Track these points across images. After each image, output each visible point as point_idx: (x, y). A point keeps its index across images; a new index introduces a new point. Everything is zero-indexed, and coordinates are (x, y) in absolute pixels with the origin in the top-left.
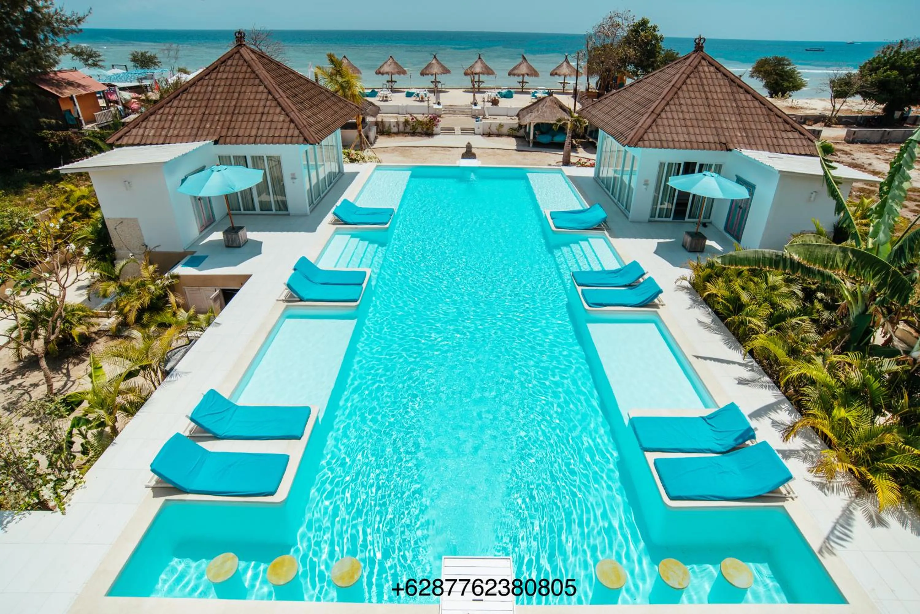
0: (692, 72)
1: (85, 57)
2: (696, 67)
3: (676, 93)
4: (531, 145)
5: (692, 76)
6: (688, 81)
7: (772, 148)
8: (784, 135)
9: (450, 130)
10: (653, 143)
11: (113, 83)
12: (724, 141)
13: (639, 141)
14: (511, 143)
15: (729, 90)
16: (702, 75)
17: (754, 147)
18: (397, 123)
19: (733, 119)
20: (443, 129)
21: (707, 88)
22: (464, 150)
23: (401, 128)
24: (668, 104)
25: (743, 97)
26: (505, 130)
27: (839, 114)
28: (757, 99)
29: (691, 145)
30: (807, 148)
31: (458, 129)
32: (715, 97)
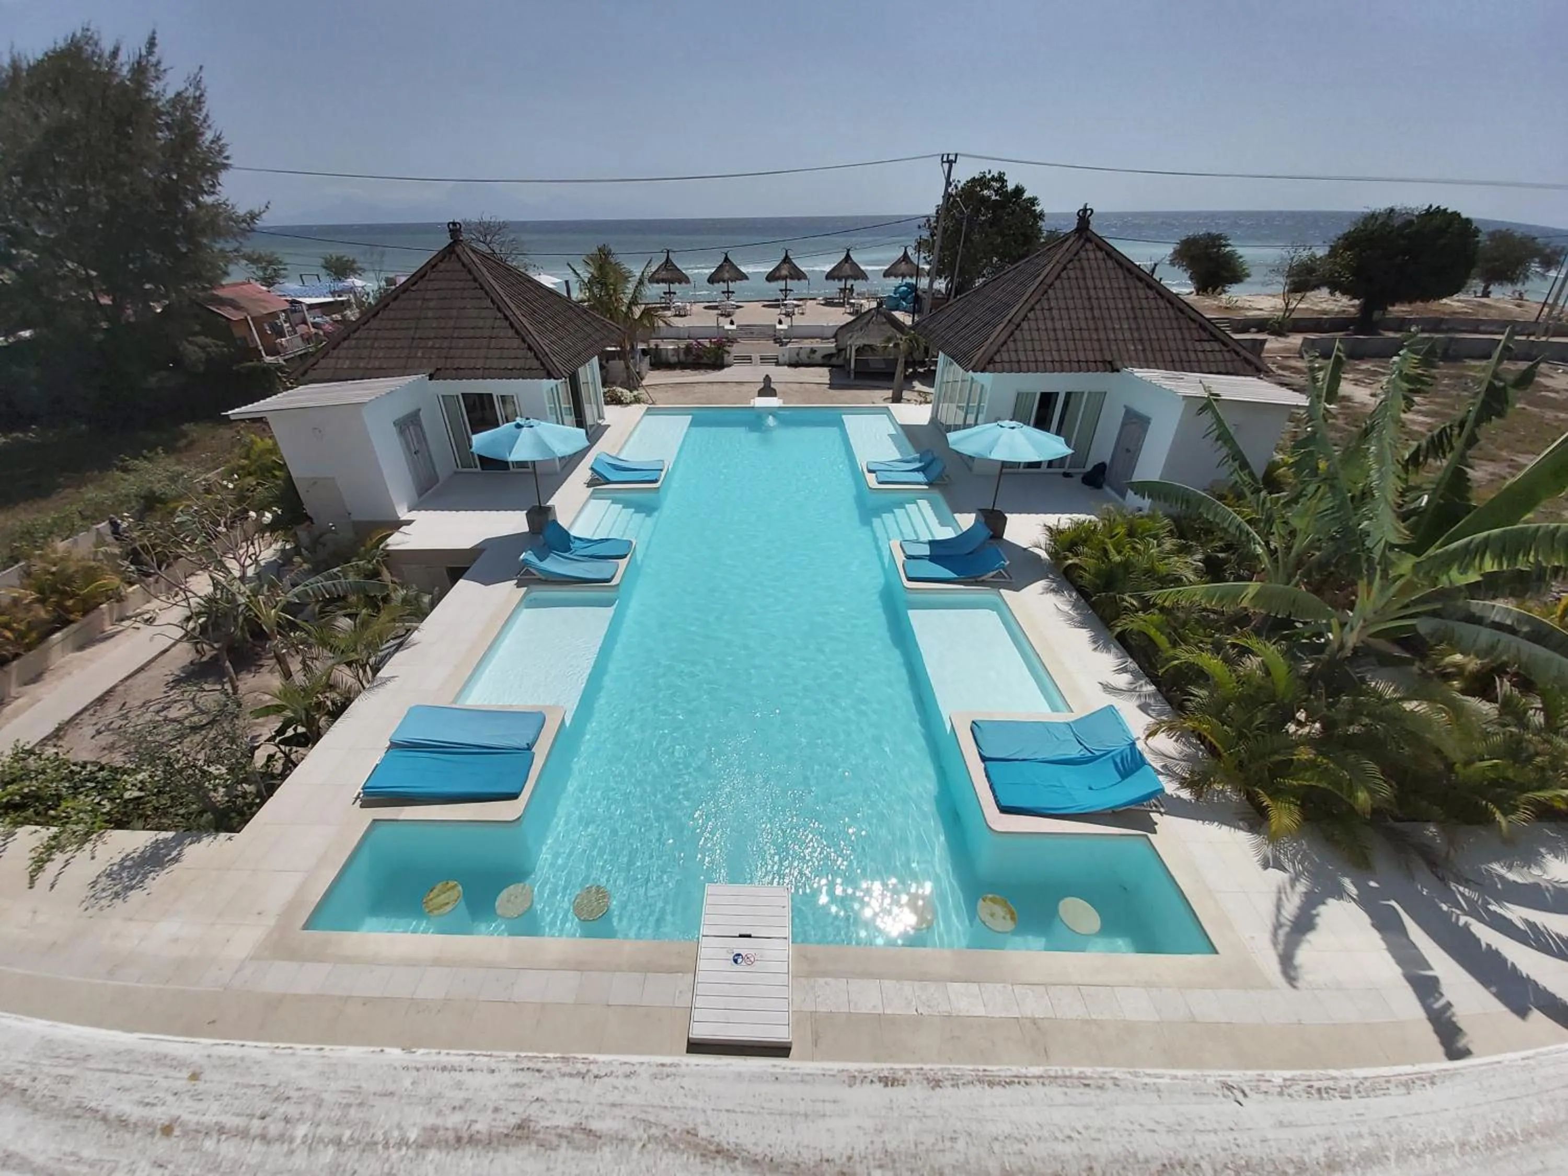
0: (1071, 261)
1: (264, 264)
2: (1077, 253)
3: (1046, 292)
4: (852, 376)
5: (1070, 266)
6: (1064, 274)
7: (1178, 365)
8: (1198, 346)
9: (747, 359)
10: (1007, 366)
11: (300, 299)
12: (1109, 359)
13: (989, 363)
14: (822, 375)
15: (1123, 285)
16: (1085, 263)
17: (1153, 364)
18: (676, 351)
19: (1126, 326)
20: (736, 358)
21: (1090, 283)
22: (762, 385)
23: (682, 357)
24: (1032, 309)
25: (1141, 293)
26: (818, 357)
27: (1294, 316)
28: (1162, 297)
29: (1060, 366)
30: (1229, 364)
31: (756, 357)
32: (1101, 295)
